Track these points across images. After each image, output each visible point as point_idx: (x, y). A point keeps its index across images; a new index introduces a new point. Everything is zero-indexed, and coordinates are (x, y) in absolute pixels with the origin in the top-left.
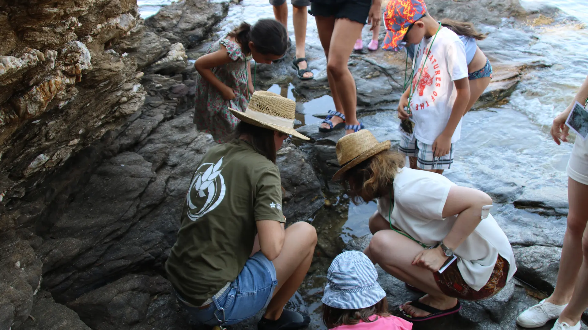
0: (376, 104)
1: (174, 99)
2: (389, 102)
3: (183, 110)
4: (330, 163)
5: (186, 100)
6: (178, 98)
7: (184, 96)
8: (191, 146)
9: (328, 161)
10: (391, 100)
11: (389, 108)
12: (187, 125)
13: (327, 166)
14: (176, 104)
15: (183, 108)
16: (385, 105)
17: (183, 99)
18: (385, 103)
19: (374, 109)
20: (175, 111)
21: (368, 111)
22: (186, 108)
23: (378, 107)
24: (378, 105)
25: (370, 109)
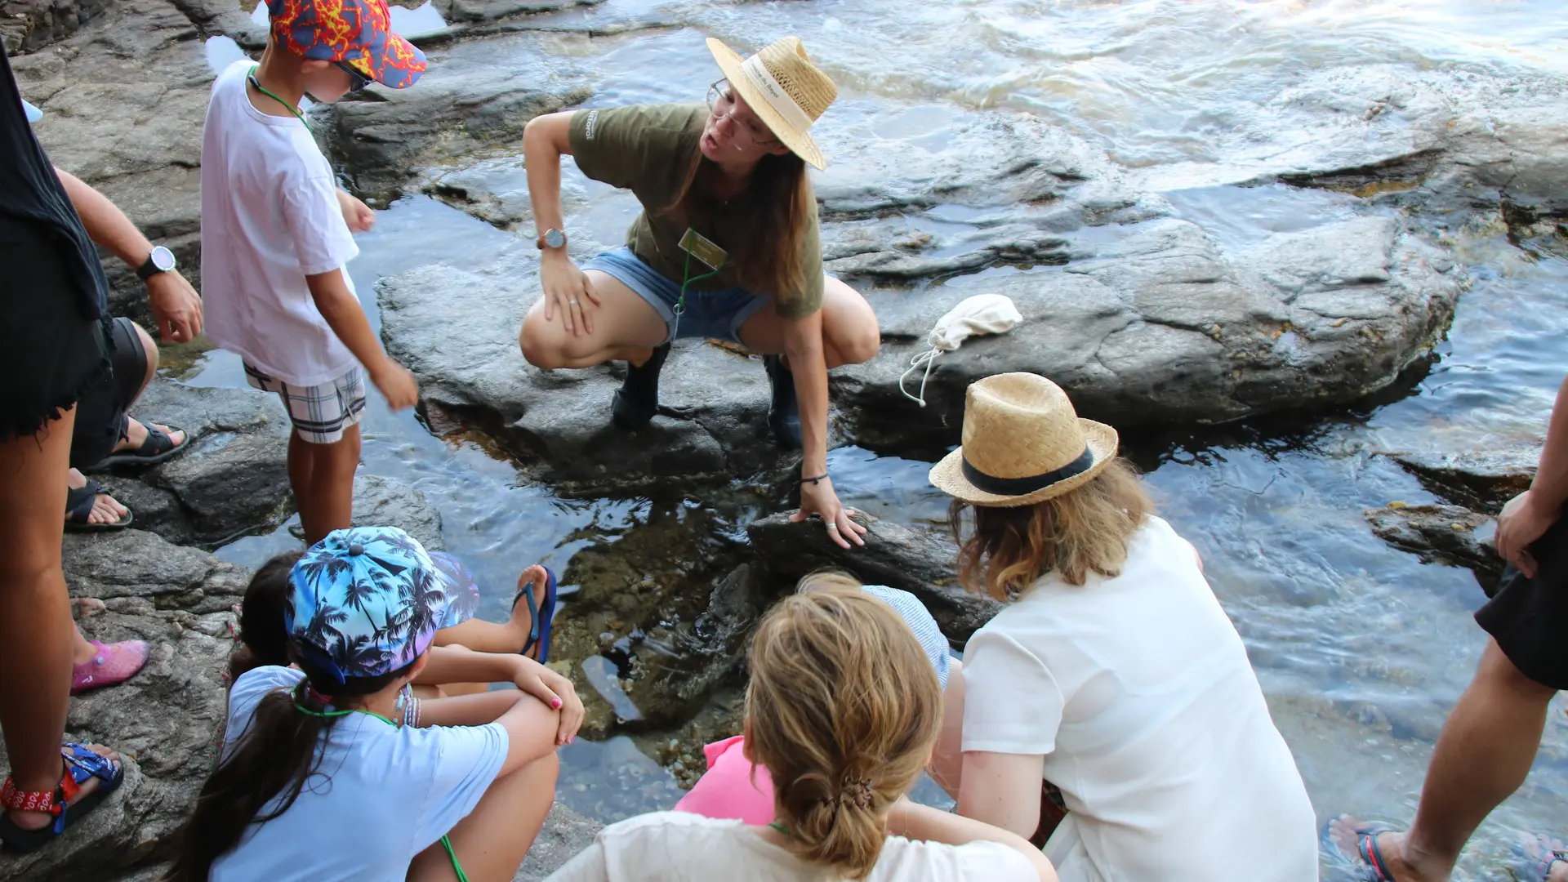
0: (498, 17)
1: (18, 16)
2: (535, 12)
3: (43, 43)
4: (360, 135)
5: (49, 19)
6: (27, 13)
7: (42, 9)
8: (50, 103)
9: (357, 131)
10: (538, 8)
11: (531, 26)
12: (46, 66)
13: (355, 142)
14: (24, 28)
15: (43, 39)
16: (523, 20)
17: (41, 16)
18: (523, 15)
19: (493, 28)
20: (20, 42)
21: (478, 33)
22: (50, 38)
23: (501, 23)
24: (506, 19)
25: (483, 29)
